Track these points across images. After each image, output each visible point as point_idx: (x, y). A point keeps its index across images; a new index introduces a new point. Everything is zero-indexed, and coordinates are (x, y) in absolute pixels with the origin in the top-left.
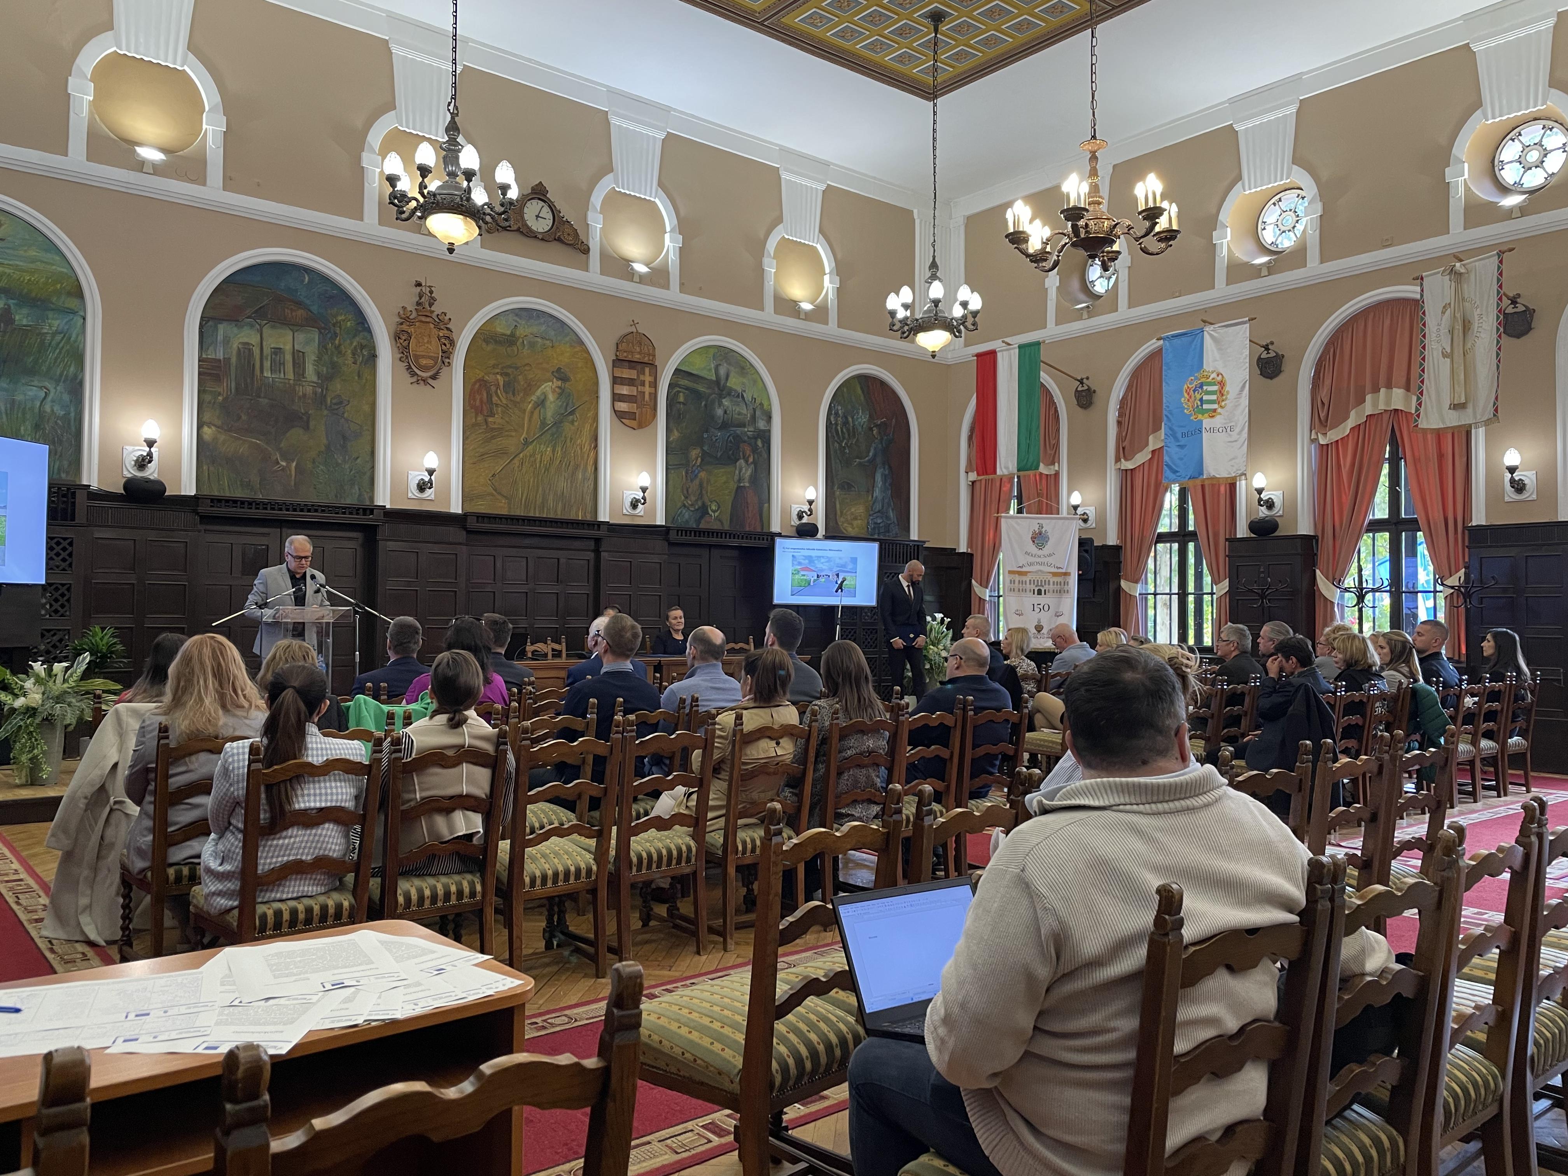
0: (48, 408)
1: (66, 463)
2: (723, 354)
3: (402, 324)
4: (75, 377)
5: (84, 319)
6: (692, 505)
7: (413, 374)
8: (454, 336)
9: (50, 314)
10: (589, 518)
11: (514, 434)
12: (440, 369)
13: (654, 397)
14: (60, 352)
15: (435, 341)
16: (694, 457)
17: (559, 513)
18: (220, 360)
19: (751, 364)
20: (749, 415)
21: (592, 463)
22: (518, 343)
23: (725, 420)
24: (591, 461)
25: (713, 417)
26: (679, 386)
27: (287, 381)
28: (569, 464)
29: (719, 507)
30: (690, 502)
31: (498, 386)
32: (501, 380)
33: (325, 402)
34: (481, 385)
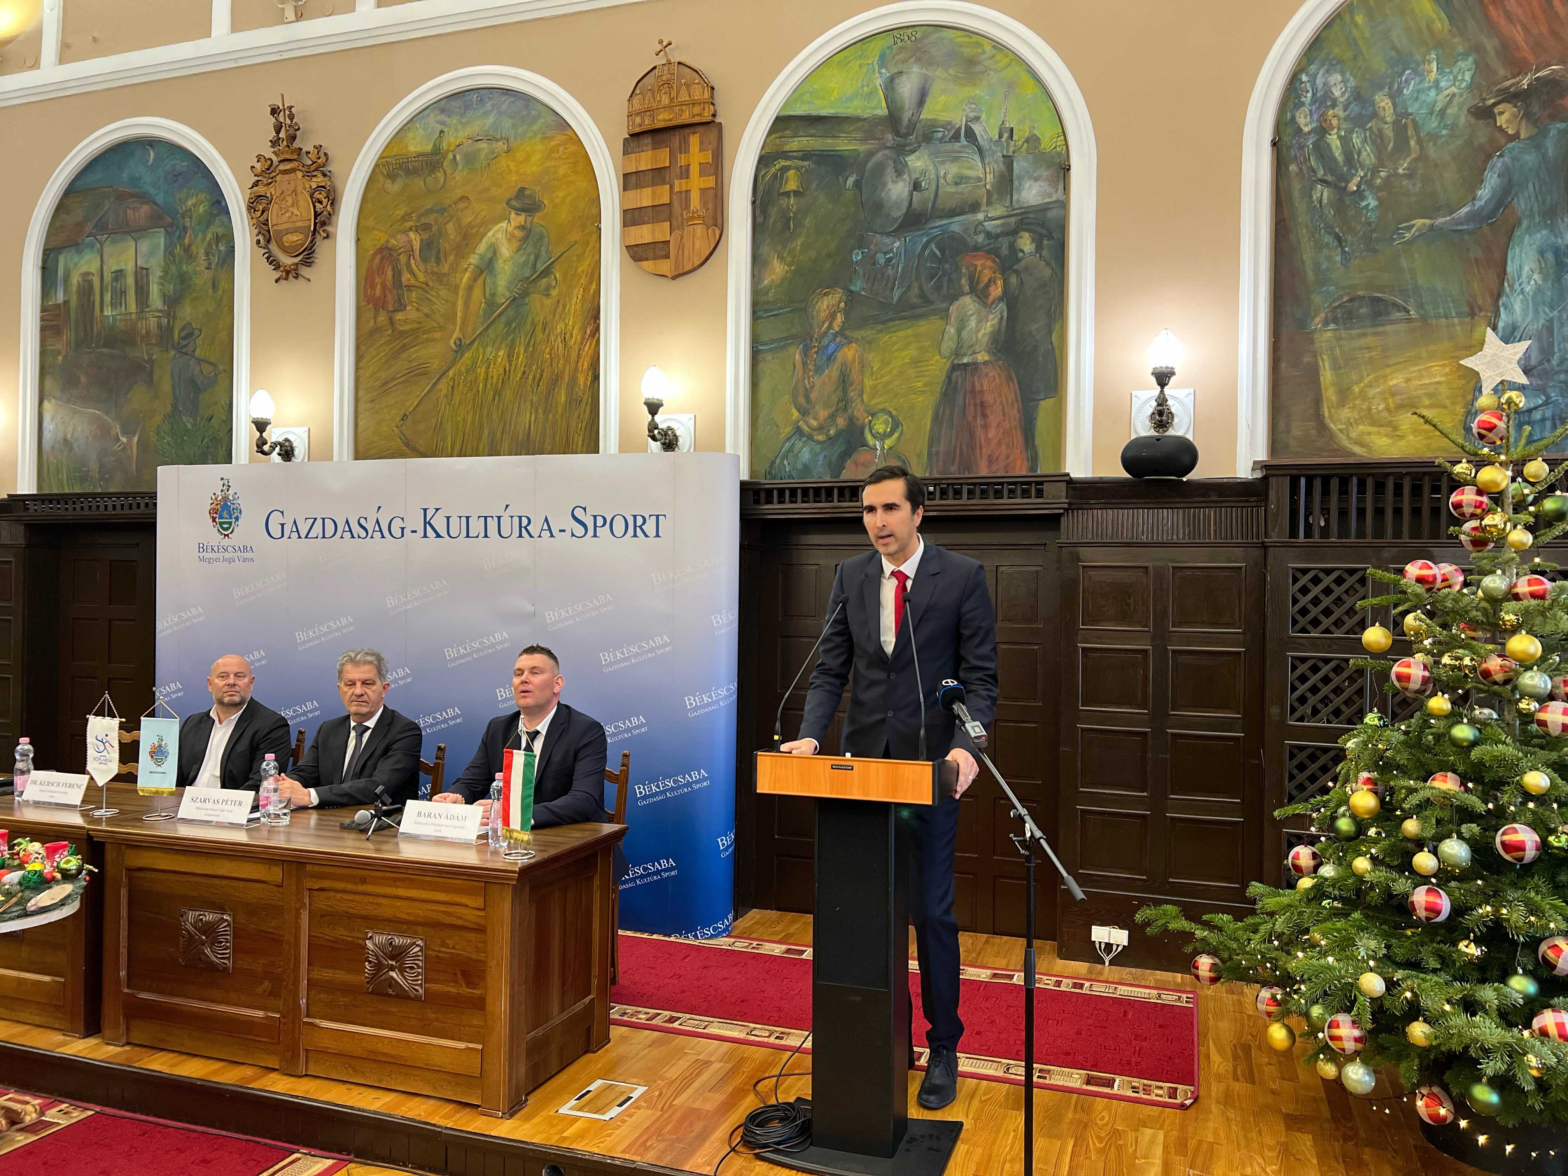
2: (912, 44)
6: (820, 429)
7: (276, 265)
8: (337, 182)
11: (438, 335)
12: (314, 246)
13: (719, 195)
16: (823, 315)
18: (59, 306)
20: (990, 178)
21: (585, 367)
22: (445, 163)
23: (915, 205)
24: (585, 364)
25: (878, 207)
26: (785, 155)
27: (128, 317)
28: (541, 376)
29: (896, 425)
30: (814, 423)
31: (410, 253)
32: (415, 239)
33: (173, 338)
34: (382, 258)
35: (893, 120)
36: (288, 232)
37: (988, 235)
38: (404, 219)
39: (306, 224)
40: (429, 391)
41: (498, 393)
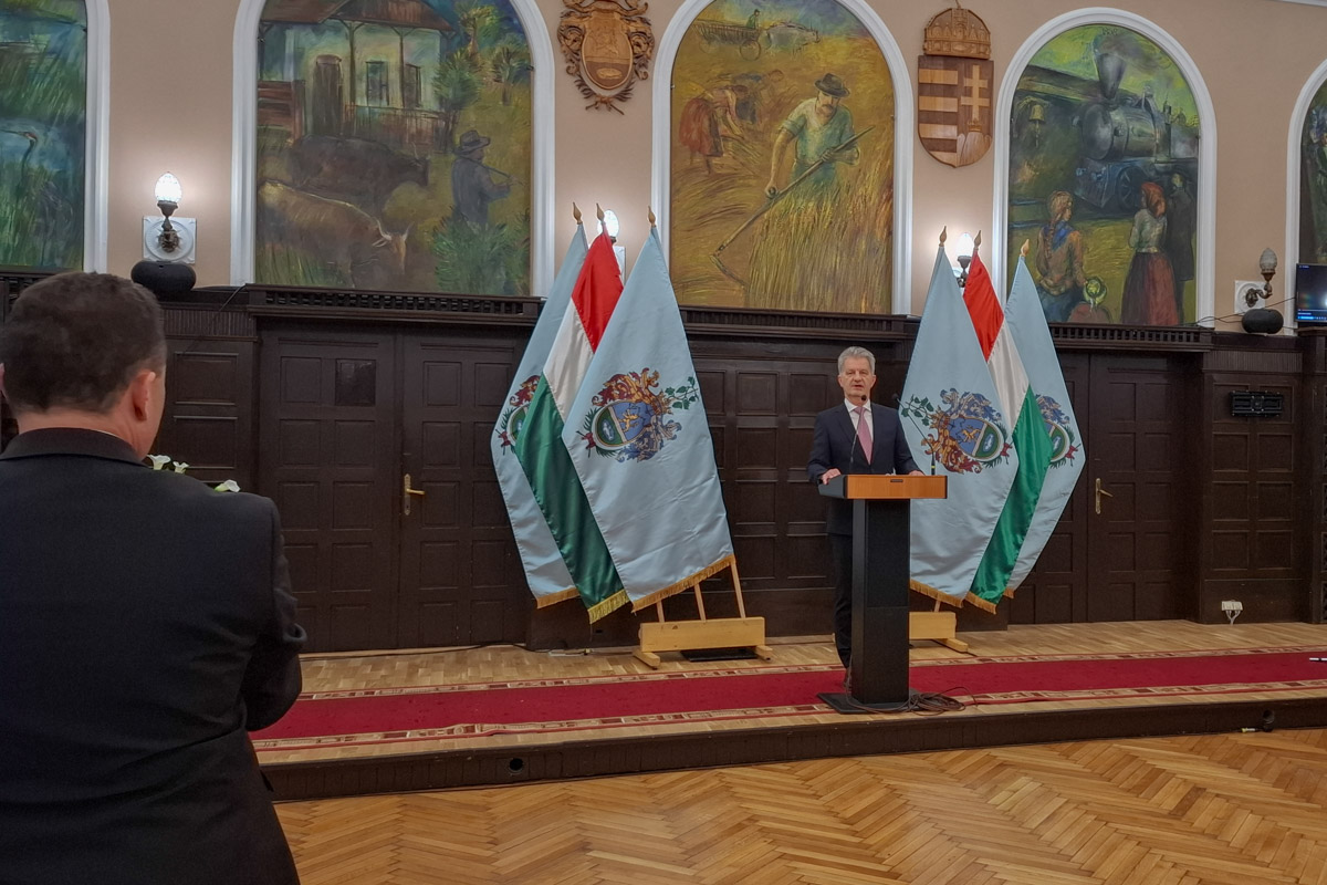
0: (34, 164)
1: (61, 245)
2: (1113, 38)
3: (568, 15)
4: (73, 118)
5: (86, 30)
6: (1055, 286)
7: (588, 93)
8: (654, 31)
9: (36, 26)
10: (878, 310)
11: (753, 182)
12: (631, 84)
13: (988, 113)
14: (51, 82)
15: (622, 40)
16: (1058, 208)
17: (828, 304)
18: (288, 85)
19: (1163, 52)
20: (1158, 136)
21: (882, 224)
22: (760, 39)
23: (1115, 145)
24: (882, 221)
25: (1092, 142)
26: (1033, 94)
27: (392, 112)
28: (846, 227)
29: (1103, 288)
30: (1051, 282)
31: (727, 108)
32: (732, 98)
33: (452, 142)
34: (699, 108)
35: (1101, 85)
36: (604, 65)
37: (1157, 172)
38: (721, 77)
39: (625, 62)
40: (745, 228)
41: (808, 237)
